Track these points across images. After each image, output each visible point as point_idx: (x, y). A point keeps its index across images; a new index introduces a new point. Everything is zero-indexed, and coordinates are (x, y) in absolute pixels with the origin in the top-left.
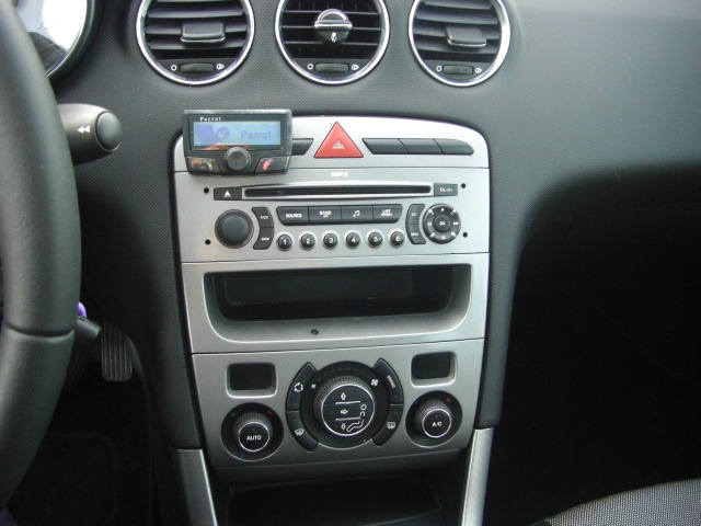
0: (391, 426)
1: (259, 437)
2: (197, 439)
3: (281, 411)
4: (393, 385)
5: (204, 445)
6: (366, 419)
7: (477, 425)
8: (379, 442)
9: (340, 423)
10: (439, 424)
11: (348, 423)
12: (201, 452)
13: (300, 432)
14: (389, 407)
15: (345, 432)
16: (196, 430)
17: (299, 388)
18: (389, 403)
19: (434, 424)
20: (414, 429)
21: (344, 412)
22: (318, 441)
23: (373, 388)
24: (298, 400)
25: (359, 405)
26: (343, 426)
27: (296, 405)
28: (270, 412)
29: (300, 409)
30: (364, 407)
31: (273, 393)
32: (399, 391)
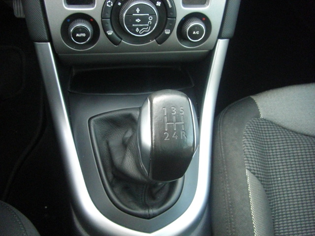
0: (167, 32)
1: (84, 35)
2: (46, 36)
3: (98, 19)
4: (170, 6)
5: (50, 40)
6: (152, 26)
7: (220, 36)
8: (159, 42)
9: (135, 28)
10: (197, 33)
11: (140, 28)
12: (49, 44)
13: (110, 33)
14: (167, 20)
15: (138, 33)
16: (45, 30)
17: (110, 4)
18: (167, 17)
19: (194, 33)
20: (181, 35)
21: (138, 20)
22: (121, 39)
23: (157, 7)
24: (109, 11)
25: (148, 17)
26: (137, 30)
27: (108, 15)
28: (92, 20)
29: (111, 18)
30: (151, 18)
31: (93, 7)
32: (173, 10)
